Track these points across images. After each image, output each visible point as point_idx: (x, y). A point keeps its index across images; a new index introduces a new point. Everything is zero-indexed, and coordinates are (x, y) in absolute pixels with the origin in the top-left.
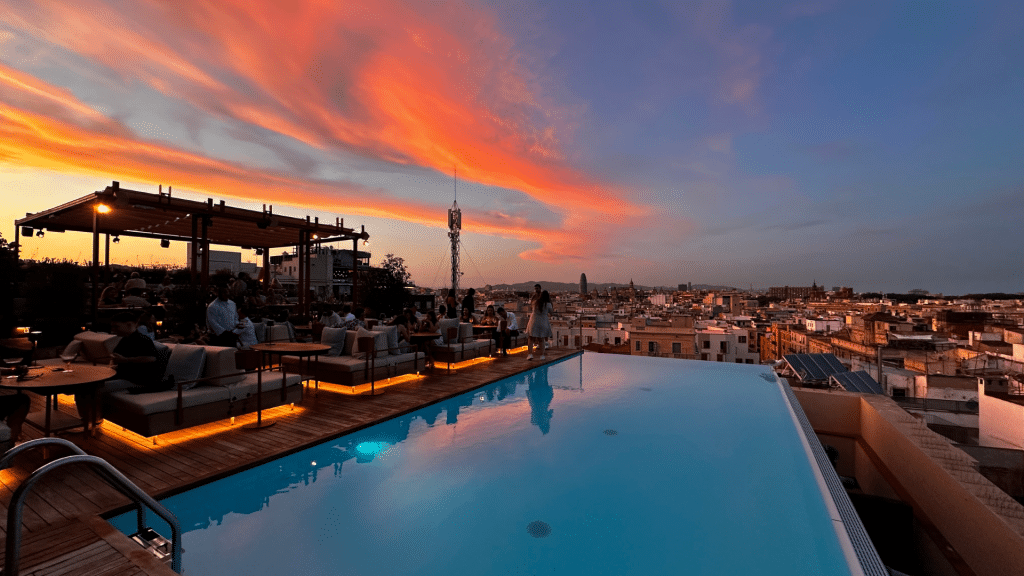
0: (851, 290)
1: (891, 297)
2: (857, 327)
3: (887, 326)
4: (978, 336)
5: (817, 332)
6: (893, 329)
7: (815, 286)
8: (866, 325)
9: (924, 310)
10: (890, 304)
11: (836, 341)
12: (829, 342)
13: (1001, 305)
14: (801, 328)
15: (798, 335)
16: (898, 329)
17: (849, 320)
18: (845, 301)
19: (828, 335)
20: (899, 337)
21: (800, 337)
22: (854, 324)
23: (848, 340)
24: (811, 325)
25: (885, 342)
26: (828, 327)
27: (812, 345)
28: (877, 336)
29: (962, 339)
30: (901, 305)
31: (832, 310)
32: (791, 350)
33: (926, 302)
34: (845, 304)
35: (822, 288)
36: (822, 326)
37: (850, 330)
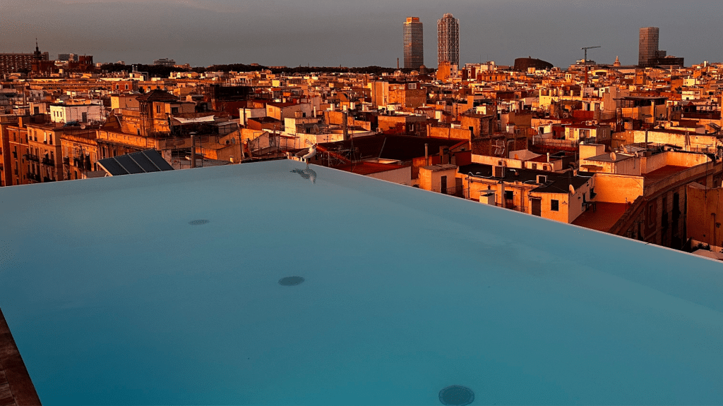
0: (90, 58)
1: (141, 69)
2: (130, 113)
3: (168, 108)
4: (249, 113)
5: (69, 124)
6: (174, 112)
7: (38, 52)
8: (142, 109)
9: (179, 85)
10: (141, 79)
11: (103, 135)
12: (94, 138)
13: (246, 77)
14: (42, 121)
15: (39, 131)
16: (180, 111)
17: (115, 103)
18: (85, 76)
19: (88, 128)
20: (183, 121)
21: (45, 135)
22: (125, 108)
23: (118, 130)
24: (58, 114)
25: (166, 129)
26: (84, 115)
27: (66, 145)
28: (156, 122)
29: (234, 118)
30: (154, 79)
31: (72, 89)
32: (29, 157)
33: (179, 75)
34: (85, 80)
35: (46, 55)
36: (76, 115)
37: (120, 116)
